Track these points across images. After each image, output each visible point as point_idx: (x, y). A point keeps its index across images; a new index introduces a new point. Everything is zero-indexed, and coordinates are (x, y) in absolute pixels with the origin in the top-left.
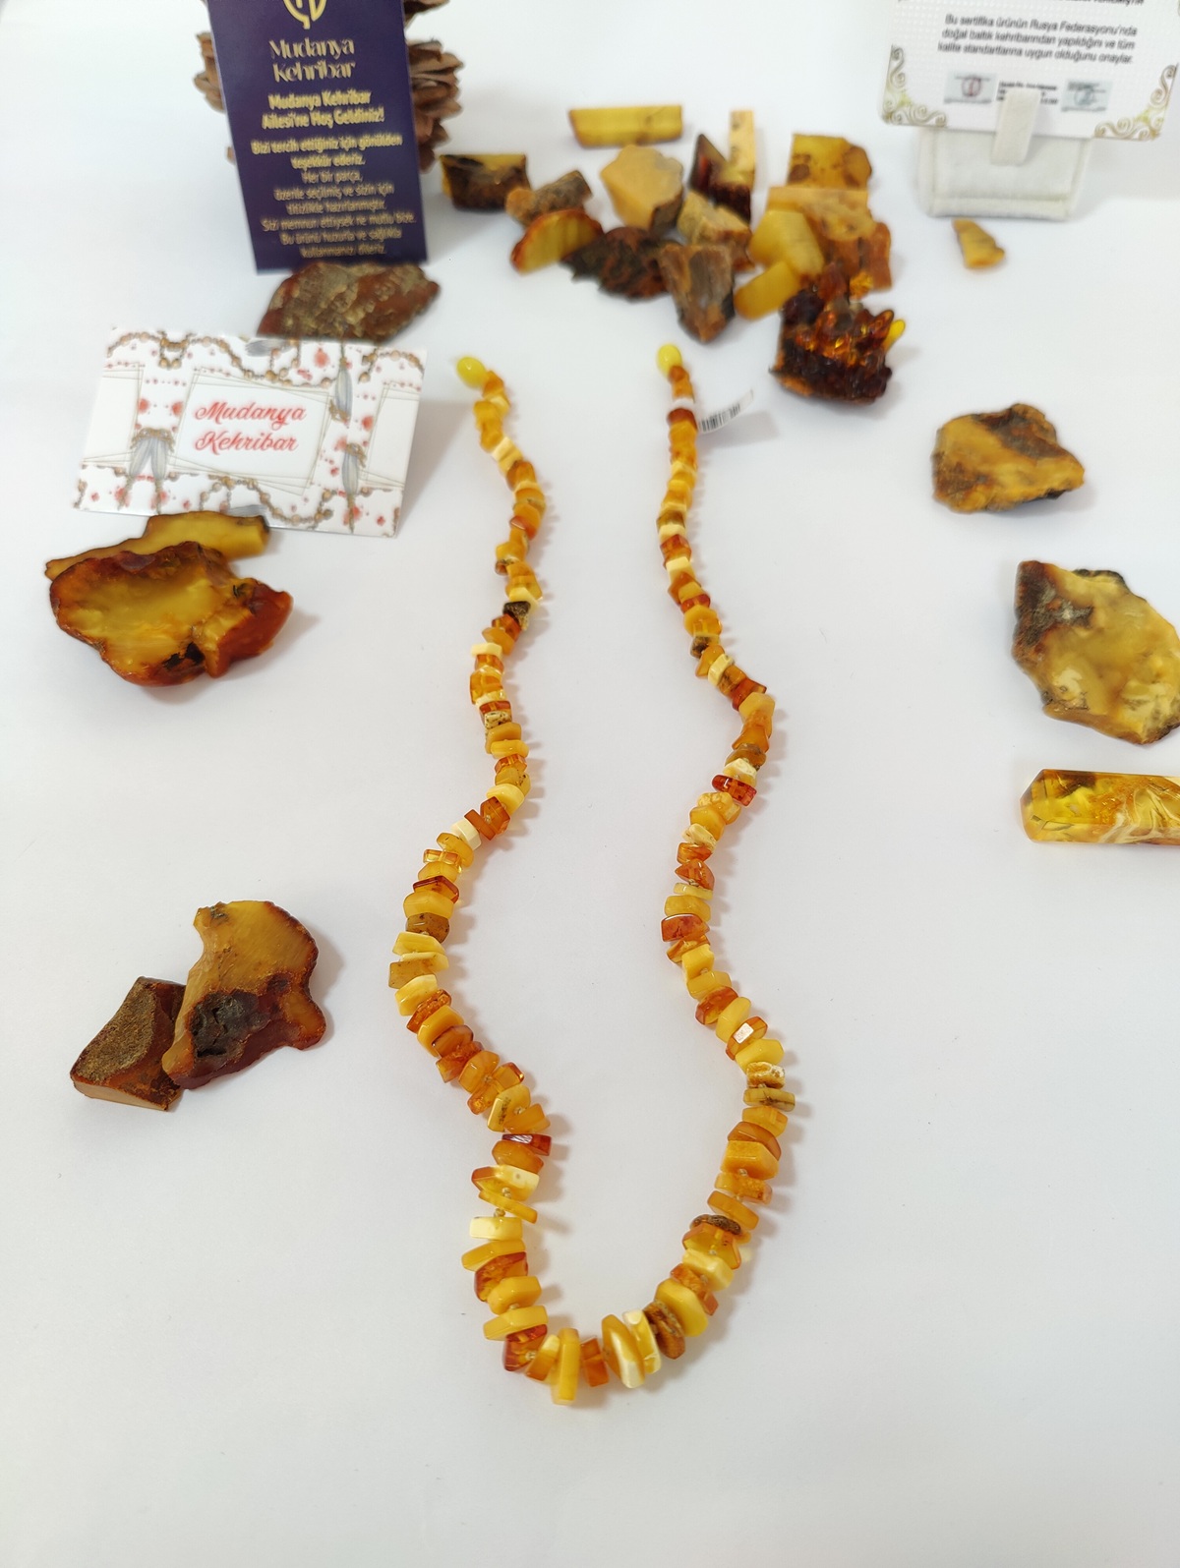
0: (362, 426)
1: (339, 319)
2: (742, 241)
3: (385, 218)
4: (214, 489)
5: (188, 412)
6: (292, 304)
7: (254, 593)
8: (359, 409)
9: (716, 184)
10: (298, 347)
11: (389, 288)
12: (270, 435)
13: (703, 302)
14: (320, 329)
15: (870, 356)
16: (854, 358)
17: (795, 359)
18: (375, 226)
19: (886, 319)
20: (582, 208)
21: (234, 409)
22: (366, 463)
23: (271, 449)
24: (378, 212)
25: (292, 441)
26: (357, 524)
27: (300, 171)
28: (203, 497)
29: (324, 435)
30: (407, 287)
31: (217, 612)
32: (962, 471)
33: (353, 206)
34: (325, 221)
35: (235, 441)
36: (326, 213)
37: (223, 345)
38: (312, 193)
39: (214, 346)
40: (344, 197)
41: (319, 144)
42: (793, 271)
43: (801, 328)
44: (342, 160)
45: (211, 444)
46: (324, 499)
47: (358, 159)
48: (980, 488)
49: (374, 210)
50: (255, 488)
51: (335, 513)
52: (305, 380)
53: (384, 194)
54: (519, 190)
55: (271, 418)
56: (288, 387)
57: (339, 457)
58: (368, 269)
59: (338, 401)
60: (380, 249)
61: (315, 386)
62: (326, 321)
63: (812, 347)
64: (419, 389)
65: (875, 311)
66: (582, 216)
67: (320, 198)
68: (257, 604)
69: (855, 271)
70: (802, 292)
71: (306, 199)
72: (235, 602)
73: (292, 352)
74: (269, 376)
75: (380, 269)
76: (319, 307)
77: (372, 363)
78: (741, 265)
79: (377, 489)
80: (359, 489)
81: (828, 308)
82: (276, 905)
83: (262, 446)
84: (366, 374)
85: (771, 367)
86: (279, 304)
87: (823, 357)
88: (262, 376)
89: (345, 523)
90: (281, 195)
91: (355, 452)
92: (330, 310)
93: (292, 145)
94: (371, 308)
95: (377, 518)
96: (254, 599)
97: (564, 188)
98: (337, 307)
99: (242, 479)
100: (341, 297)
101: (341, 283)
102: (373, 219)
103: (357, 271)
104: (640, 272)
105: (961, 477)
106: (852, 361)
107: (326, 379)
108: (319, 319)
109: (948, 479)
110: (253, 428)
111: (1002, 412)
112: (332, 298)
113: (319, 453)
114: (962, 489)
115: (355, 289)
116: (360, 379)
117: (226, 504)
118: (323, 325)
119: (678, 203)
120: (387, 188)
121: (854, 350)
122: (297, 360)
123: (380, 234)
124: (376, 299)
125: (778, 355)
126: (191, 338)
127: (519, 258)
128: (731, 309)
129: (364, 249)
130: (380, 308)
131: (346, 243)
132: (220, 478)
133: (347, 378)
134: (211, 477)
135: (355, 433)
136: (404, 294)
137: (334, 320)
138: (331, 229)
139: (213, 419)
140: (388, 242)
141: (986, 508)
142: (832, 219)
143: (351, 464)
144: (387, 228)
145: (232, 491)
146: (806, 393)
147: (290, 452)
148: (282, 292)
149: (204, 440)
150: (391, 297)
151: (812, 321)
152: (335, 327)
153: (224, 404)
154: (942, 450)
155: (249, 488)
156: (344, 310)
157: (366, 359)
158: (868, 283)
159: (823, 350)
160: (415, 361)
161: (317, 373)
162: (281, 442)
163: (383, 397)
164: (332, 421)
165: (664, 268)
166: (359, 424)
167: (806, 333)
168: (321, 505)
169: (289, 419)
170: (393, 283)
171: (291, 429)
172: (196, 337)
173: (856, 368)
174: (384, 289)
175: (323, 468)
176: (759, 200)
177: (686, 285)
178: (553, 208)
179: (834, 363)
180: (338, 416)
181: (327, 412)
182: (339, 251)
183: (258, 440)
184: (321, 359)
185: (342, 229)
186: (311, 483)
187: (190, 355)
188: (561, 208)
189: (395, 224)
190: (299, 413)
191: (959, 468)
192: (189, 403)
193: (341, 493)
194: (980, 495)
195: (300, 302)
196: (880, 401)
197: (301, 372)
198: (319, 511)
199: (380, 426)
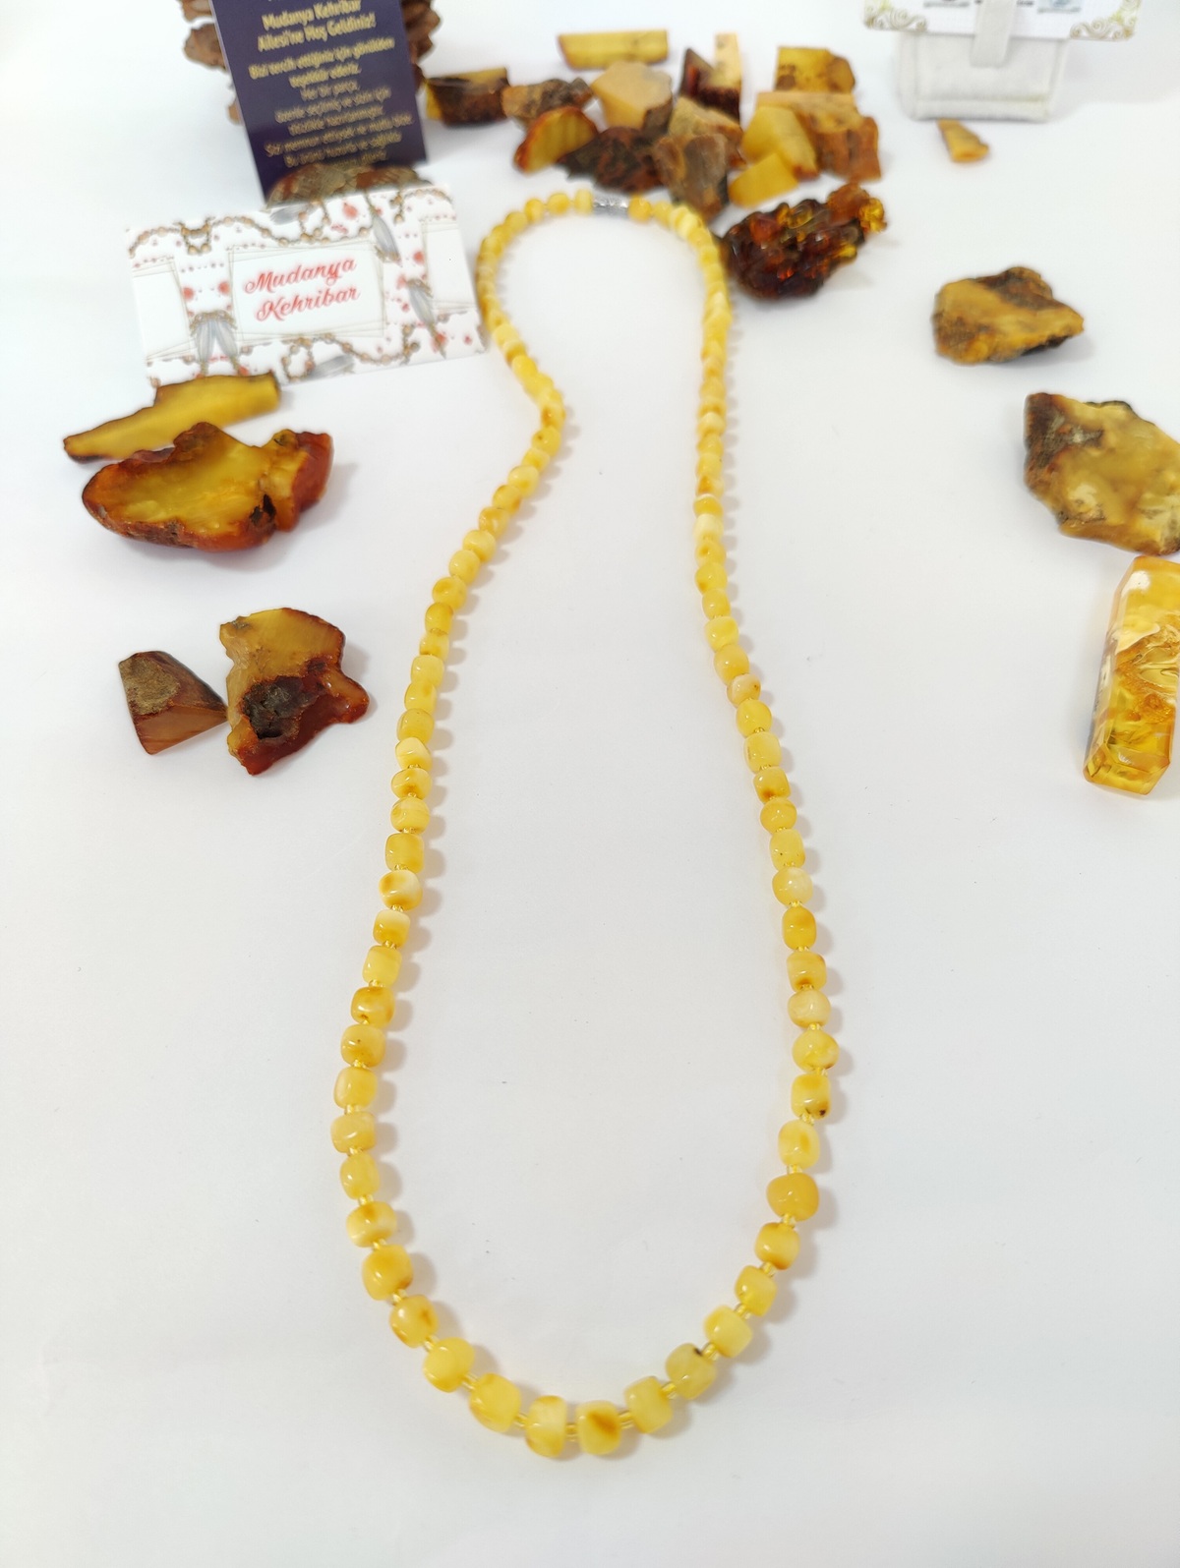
0: (415, 262)
3: (384, 124)
5: (237, 288)
8: (407, 247)
9: (705, 88)
12: (328, 289)
21: (282, 276)
22: (433, 293)
24: (377, 118)
25: (353, 291)
26: (446, 347)
29: (383, 277)
35: (296, 304)
36: (327, 128)
37: (248, 221)
38: (312, 110)
39: (239, 224)
45: (272, 312)
46: (407, 333)
49: (373, 117)
51: (422, 344)
52: (342, 234)
53: (382, 100)
55: (323, 275)
56: (326, 244)
57: (405, 294)
59: (383, 246)
61: (354, 238)
67: (320, 114)
71: (307, 118)
73: (319, 211)
74: (303, 239)
79: (452, 313)
80: (436, 317)
83: (323, 302)
84: (399, 215)
88: (297, 240)
89: (434, 350)
91: (418, 285)
95: (463, 338)
99: (317, 336)
102: (373, 126)
104: (635, 166)
107: (362, 229)
110: (309, 288)
113: (383, 295)
119: (670, 107)
120: (384, 93)
122: (326, 218)
126: (211, 222)
127: (522, 159)
132: (294, 340)
134: (285, 341)
135: (411, 270)
139: (265, 289)
140: (389, 147)
143: (419, 298)
144: (387, 134)
145: (311, 349)
147: (354, 301)
153: (270, 274)
155: (329, 342)
161: (351, 225)
162: (342, 294)
163: (424, 232)
164: (385, 264)
165: (659, 161)
166: (412, 261)
168: (405, 338)
169: (340, 271)
171: (345, 280)
172: (215, 220)
175: (392, 306)
180: (388, 258)
181: (376, 257)
183: (318, 297)
184: (351, 213)
187: (217, 239)
188: (561, 105)
190: (349, 264)
192: (234, 280)
193: (421, 325)
197: (335, 228)
198: (405, 347)
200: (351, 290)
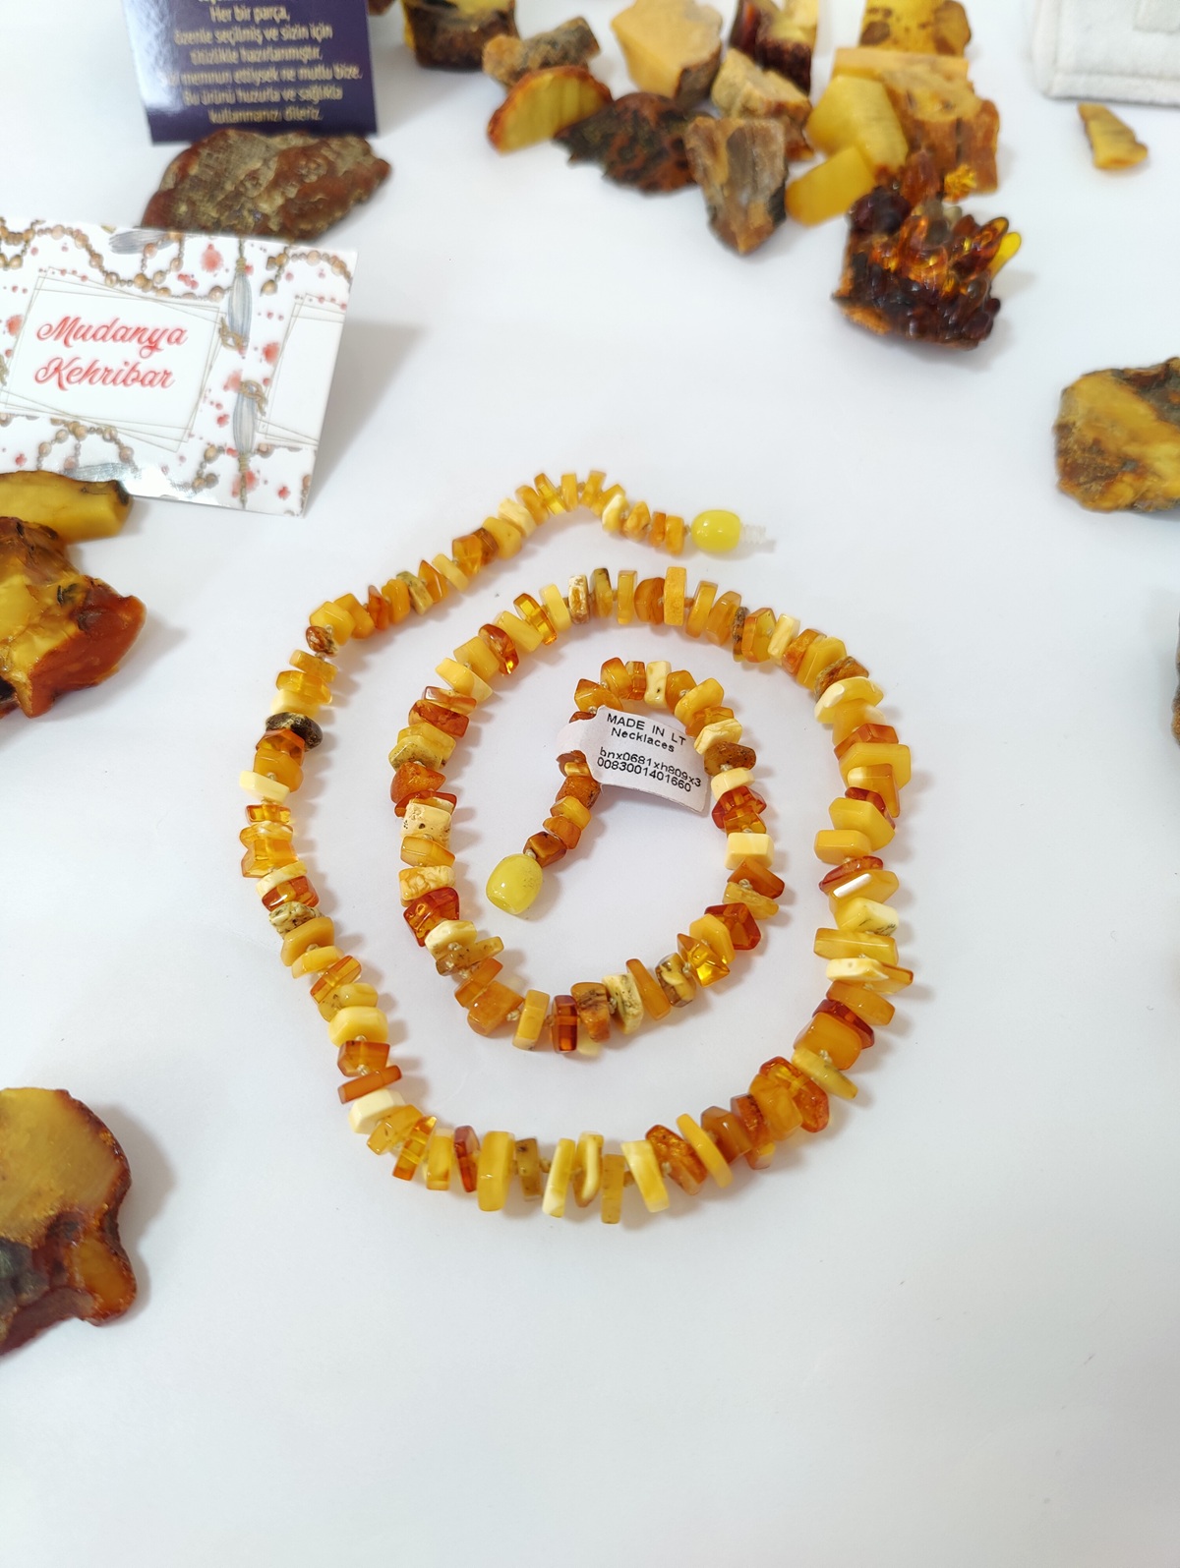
0: (263, 357)
1: (249, 205)
2: (797, 118)
3: (321, 72)
4: (58, 439)
5: (29, 329)
6: (187, 184)
7: (86, 599)
8: (261, 333)
9: (765, 40)
10: (181, 242)
11: (319, 165)
12: (137, 364)
13: (744, 197)
14: (223, 218)
15: (973, 281)
16: (951, 283)
17: (870, 280)
18: (307, 83)
19: (996, 231)
20: (586, 66)
21: (90, 327)
22: (267, 409)
23: (137, 385)
24: (312, 64)
25: (167, 374)
26: (250, 496)
28: (42, 451)
29: (211, 367)
30: (344, 166)
31: (32, 627)
32: (1101, 452)
33: (278, 55)
34: (241, 75)
35: (90, 373)
36: (242, 65)
37: (80, 237)
38: (223, 36)
39: (68, 239)
40: (266, 43)
42: (867, 160)
43: (878, 239)
45: (56, 376)
46: (207, 459)
48: (1128, 478)
49: (305, 61)
50: (113, 439)
51: (221, 480)
52: (188, 289)
53: (319, 39)
54: (501, 38)
55: (139, 340)
56: (164, 298)
57: (229, 399)
58: (295, 140)
59: (232, 320)
60: (314, 114)
61: (201, 297)
62: (230, 207)
63: (893, 265)
64: (343, 306)
65: (982, 220)
66: (585, 77)
67: (233, 43)
68: (92, 616)
69: (952, 166)
70: (877, 189)
71: (215, 44)
72: (58, 612)
73: (172, 249)
74: (139, 282)
75: (312, 141)
76: (223, 188)
77: (281, 267)
78: (796, 151)
79: (279, 446)
80: (255, 446)
81: (917, 211)
82: (74, 1095)
83: (124, 381)
84: (272, 282)
85: (835, 291)
86: (170, 184)
87: (909, 280)
88: (130, 282)
89: (234, 494)
91: (252, 394)
92: (237, 194)
94: (292, 192)
95: (281, 488)
96: (85, 608)
97: (562, 39)
98: (246, 189)
99: (96, 426)
100: (253, 176)
101: (257, 158)
102: (304, 73)
103: (278, 142)
104: (660, 154)
105: (1099, 460)
106: (948, 288)
107: (216, 288)
108: (223, 206)
109: (1080, 461)
110: (115, 355)
111: (1153, 367)
112: (242, 177)
113: (202, 393)
114: (1101, 478)
115: (274, 165)
116: (262, 290)
117: (73, 460)
118: (227, 214)
119: (714, 65)
120: (324, 31)
121: (953, 272)
122: (178, 260)
123: (314, 94)
124: (301, 178)
125: (844, 274)
126: (37, 228)
127: (497, 132)
128: (780, 208)
129: (292, 114)
130: (306, 192)
131: (268, 105)
132: (66, 424)
133: (246, 287)
134: (54, 422)
135: (253, 367)
136: (340, 174)
137: (243, 206)
138: (248, 87)
140: (325, 105)
141: (1131, 507)
142: (920, 92)
143: (245, 409)
144: (323, 85)
145: (81, 443)
146: (881, 331)
147: (162, 389)
148: (175, 168)
149: (47, 369)
150: (320, 178)
151: (892, 229)
152: (243, 218)
153: (77, 320)
154: (1071, 418)
155: (104, 438)
156: (255, 194)
157: (272, 261)
158: (970, 181)
159: (909, 270)
160: (341, 266)
161: (205, 280)
162: (151, 376)
163: (294, 316)
164: (223, 348)
165: (692, 150)
166: (259, 354)
167: (886, 247)
168: (202, 466)
169: (163, 343)
170: (326, 158)
171: (165, 357)
172: (43, 226)
173: (953, 299)
174: (313, 166)
175: (209, 414)
176: (821, 67)
177: (720, 173)
178: (546, 64)
179: (923, 289)
180: (230, 341)
181: (216, 335)
182: (259, 116)
183: (121, 371)
184: (212, 261)
185: (263, 86)
186: (190, 435)
187: (35, 251)
188: (557, 64)
189: (334, 81)
190: (177, 336)
191: (1097, 447)
192: (29, 317)
193: (230, 451)
194: (1125, 489)
195: (198, 182)
196: (983, 344)
197: (182, 277)
198: (199, 476)
199: (286, 358)
200: (165, 372)
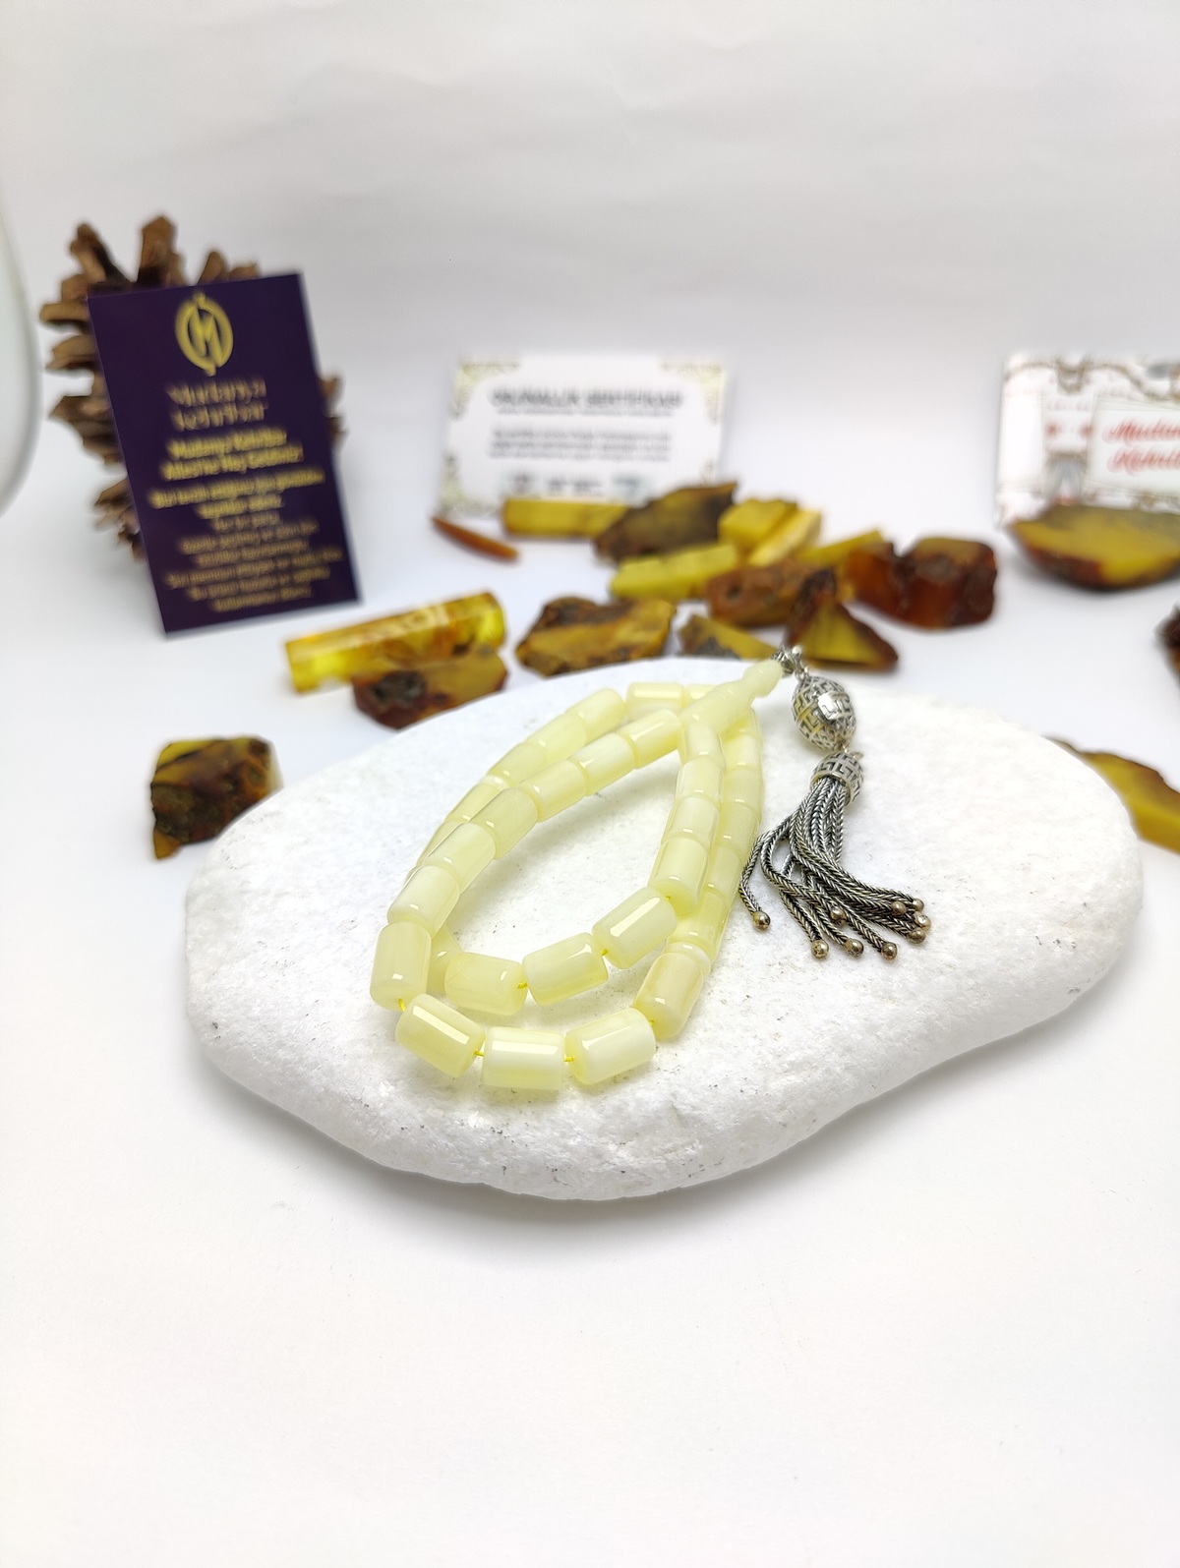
27: (209, 521)
41: (230, 489)
44: (258, 504)
47: (275, 502)
90: (189, 546)
93: (198, 494)
